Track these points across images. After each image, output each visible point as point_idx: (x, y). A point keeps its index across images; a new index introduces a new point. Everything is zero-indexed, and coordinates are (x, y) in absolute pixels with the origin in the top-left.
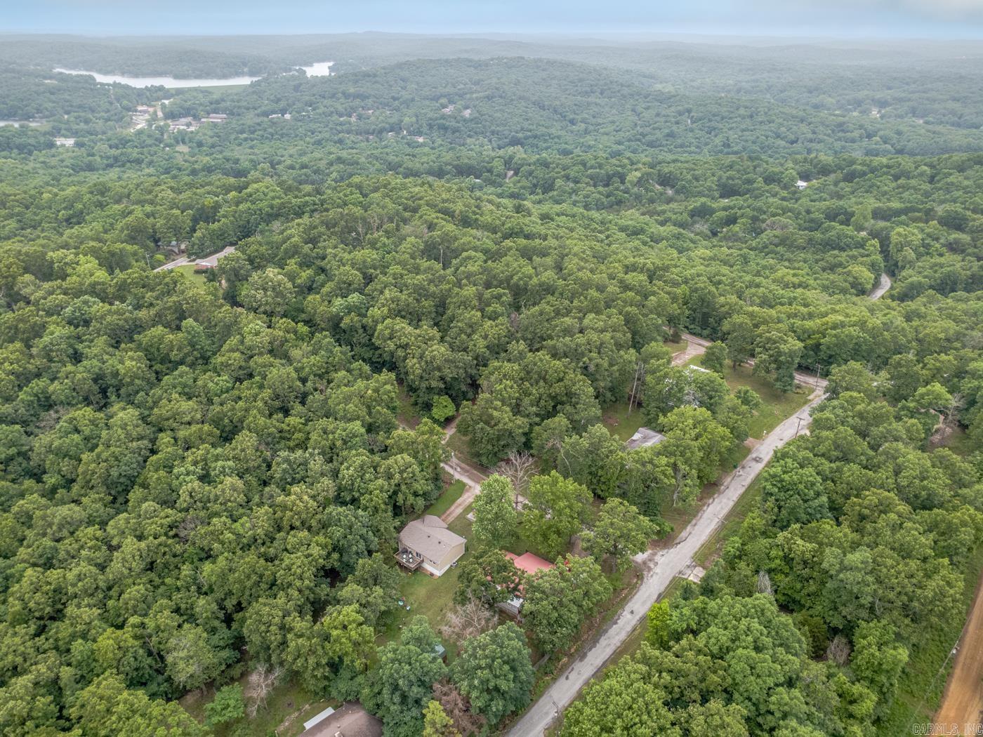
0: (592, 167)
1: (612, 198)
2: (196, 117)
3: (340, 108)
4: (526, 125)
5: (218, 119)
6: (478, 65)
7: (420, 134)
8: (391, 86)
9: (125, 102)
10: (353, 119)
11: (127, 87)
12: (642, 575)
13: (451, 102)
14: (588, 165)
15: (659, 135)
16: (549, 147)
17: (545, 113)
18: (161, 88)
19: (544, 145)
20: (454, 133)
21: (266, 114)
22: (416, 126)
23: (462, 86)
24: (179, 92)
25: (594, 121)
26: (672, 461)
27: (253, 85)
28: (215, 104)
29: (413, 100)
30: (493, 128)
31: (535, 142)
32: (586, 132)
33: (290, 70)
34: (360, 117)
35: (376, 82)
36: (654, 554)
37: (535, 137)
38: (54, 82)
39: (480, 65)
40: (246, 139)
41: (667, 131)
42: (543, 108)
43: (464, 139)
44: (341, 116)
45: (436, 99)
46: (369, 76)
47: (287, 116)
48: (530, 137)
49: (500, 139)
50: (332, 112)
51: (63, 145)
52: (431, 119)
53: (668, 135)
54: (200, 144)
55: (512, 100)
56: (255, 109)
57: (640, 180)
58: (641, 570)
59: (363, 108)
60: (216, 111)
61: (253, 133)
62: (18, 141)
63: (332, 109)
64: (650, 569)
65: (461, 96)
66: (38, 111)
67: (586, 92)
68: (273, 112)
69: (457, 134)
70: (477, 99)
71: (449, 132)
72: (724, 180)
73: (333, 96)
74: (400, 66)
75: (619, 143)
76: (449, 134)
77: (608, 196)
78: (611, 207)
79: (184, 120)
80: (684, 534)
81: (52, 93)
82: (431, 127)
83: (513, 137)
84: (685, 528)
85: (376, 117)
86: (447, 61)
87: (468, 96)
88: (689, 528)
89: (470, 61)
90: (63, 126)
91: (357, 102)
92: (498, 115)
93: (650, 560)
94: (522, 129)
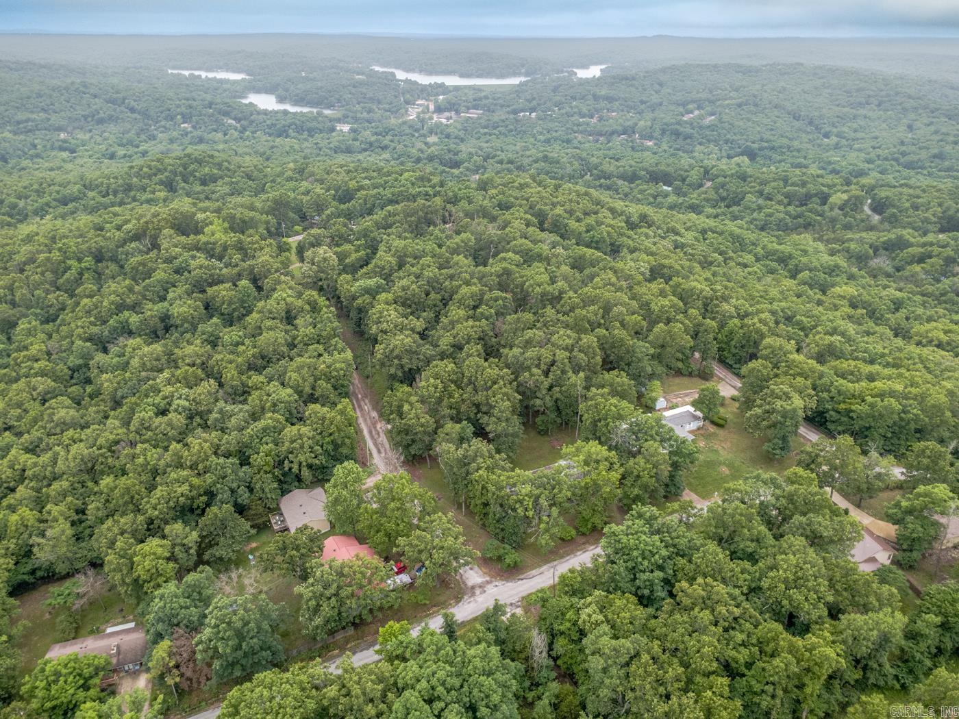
0: (793, 185)
1: (801, 220)
2: (457, 112)
3: (585, 110)
4: (767, 136)
5: (474, 114)
6: (748, 71)
7: (650, 138)
8: (645, 90)
9: (408, 96)
10: (594, 120)
11: (415, 83)
12: (462, 597)
13: (699, 108)
14: (790, 182)
15: (924, 155)
16: (784, 160)
17: (797, 124)
18: (442, 85)
19: (779, 158)
20: (685, 139)
21: (515, 112)
22: (648, 130)
23: (720, 91)
24: (457, 88)
25: (853, 135)
26: (537, 492)
27: (521, 84)
28: (478, 99)
29: (661, 104)
30: (728, 136)
31: (770, 154)
32: (837, 147)
33: (562, 72)
34: (601, 119)
35: (632, 86)
36: (488, 582)
37: (772, 148)
38: (364, 77)
39: (750, 71)
40: (485, 134)
41: (936, 151)
42: (797, 118)
43: (695, 146)
44: (583, 116)
45: (684, 104)
46: (627, 79)
47: (533, 115)
48: (766, 148)
49: (731, 148)
50: (575, 113)
51: (341, 130)
52: (666, 124)
53: (935, 156)
54: (448, 136)
55: (765, 108)
56: (508, 106)
57: (846, 203)
58: (464, 594)
59: (608, 110)
60: (475, 108)
61: (495, 128)
62: (309, 125)
63: (576, 110)
64: (473, 594)
65: (711, 102)
66: (339, 101)
67: (860, 104)
68: (522, 111)
69: (688, 141)
70: (728, 105)
71: (681, 137)
72: (951, 212)
73: (583, 98)
74: (664, 70)
75: (869, 162)
76: (680, 141)
77: (795, 218)
78: (796, 229)
79: (447, 114)
80: (534, 572)
81: (354, 87)
82: (663, 132)
83: (747, 147)
84: (541, 566)
85: (615, 118)
86: (715, 66)
87: (719, 103)
88: (545, 567)
89: (740, 66)
90: (351, 114)
91: (603, 104)
92: (741, 123)
93: (480, 587)
94: (762, 140)
